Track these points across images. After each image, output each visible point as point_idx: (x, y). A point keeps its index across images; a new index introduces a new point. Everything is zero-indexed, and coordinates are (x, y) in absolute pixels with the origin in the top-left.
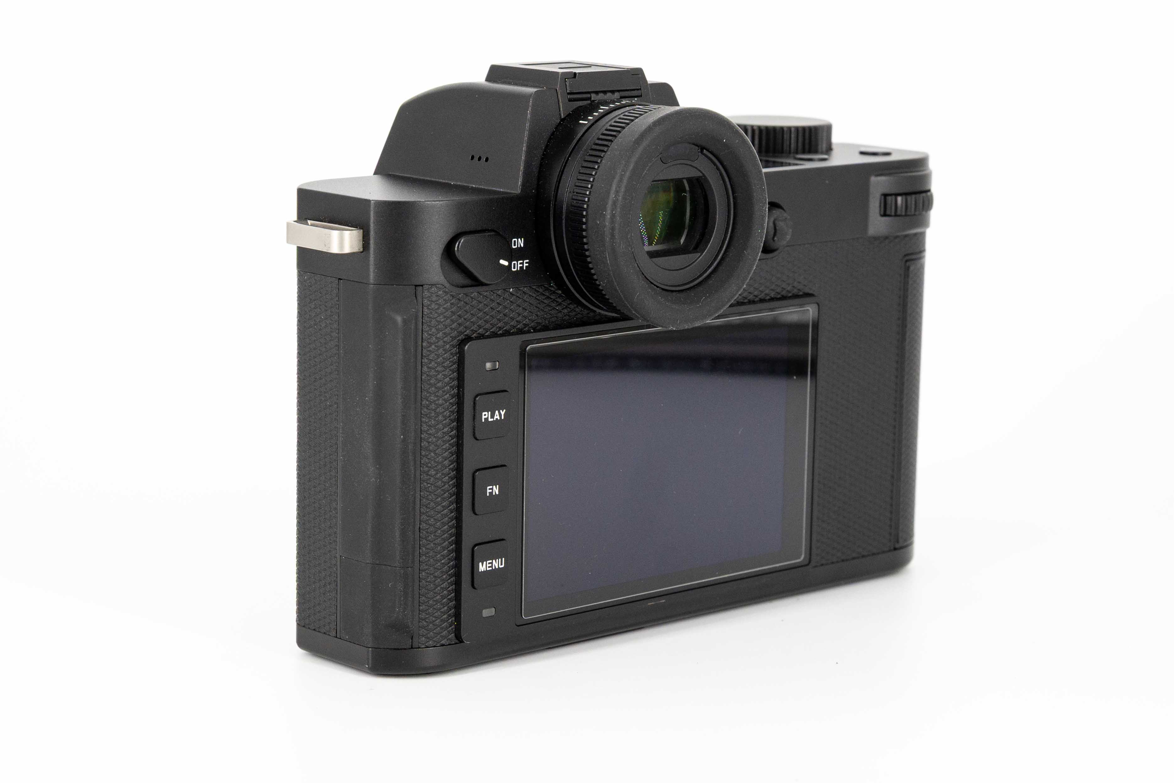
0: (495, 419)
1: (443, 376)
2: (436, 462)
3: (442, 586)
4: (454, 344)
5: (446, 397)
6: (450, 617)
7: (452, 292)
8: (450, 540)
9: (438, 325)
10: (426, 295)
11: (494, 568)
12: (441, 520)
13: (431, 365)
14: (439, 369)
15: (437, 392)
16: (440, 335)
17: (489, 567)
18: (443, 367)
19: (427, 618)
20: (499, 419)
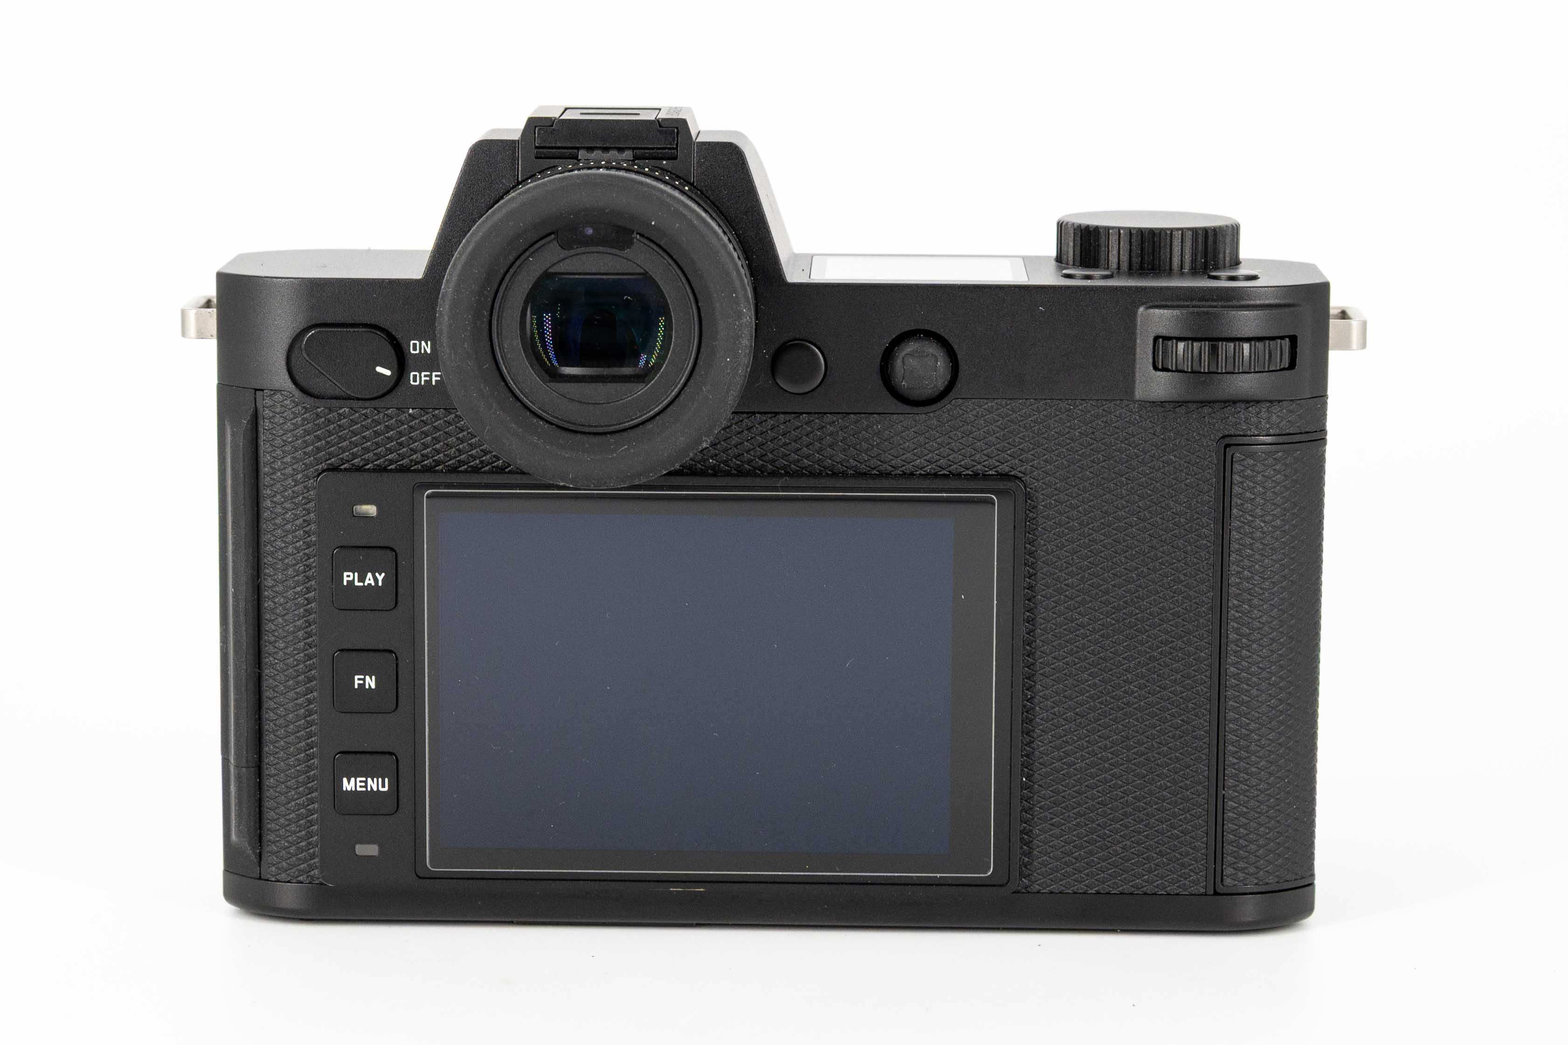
0: (366, 584)
1: (292, 516)
2: (285, 631)
3: (298, 801)
4: (309, 474)
5: (298, 544)
6: (311, 847)
7: (304, 403)
8: (308, 741)
9: (284, 446)
10: (267, 403)
11: (369, 789)
12: (294, 711)
13: (275, 499)
14: (288, 505)
15: (284, 536)
16: (288, 459)
17: (361, 787)
18: (293, 503)
19: (278, 841)
20: (373, 584)
